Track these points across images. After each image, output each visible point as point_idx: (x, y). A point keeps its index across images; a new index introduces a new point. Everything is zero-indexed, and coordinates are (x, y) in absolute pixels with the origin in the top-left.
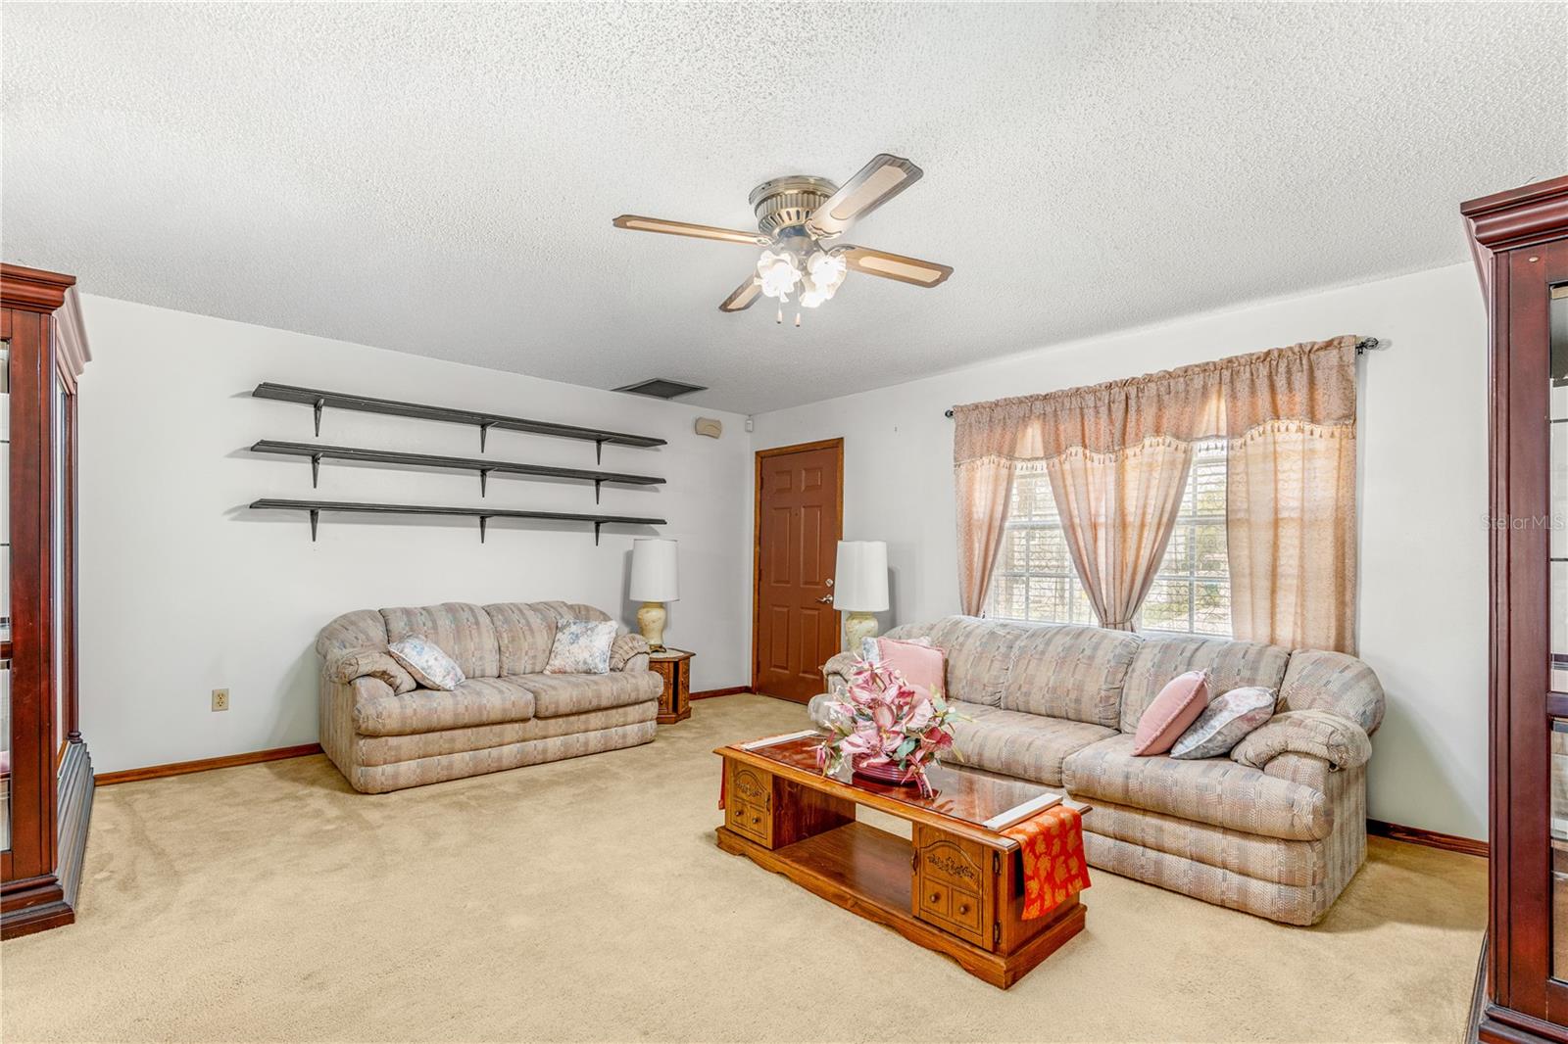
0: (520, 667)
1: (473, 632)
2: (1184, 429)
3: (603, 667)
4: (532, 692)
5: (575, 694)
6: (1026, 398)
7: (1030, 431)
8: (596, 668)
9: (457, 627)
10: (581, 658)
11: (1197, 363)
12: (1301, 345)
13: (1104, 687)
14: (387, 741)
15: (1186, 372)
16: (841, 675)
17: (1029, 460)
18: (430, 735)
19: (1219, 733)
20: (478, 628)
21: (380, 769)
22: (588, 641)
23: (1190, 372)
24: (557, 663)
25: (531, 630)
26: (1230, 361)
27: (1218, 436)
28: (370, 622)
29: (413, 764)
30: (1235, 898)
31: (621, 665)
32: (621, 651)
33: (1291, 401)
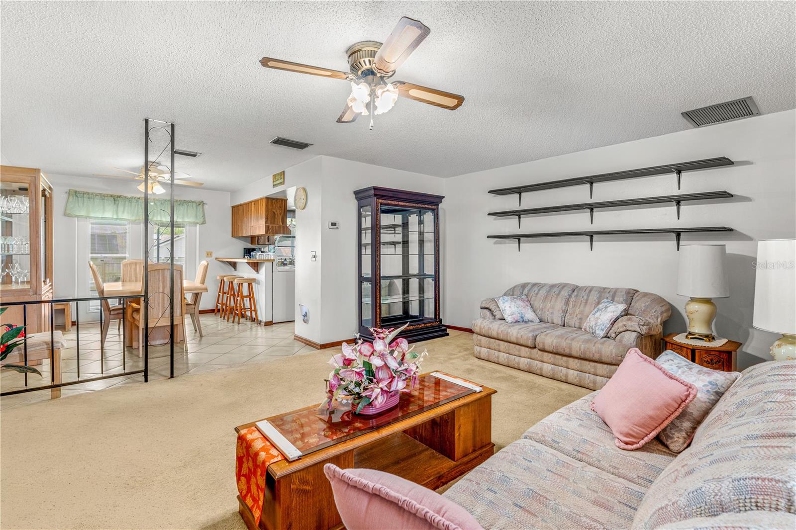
0: (572, 323)
3: (599, 333)
5: (555, 341)
9: (547, 295)
22: (599, 315)
25: (586, 303)
31: (613, 335)
32: (616, 326)
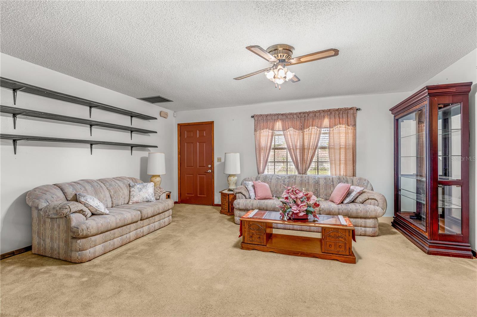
0: (120, 203)
1: (101, 190)
2: (319, 126)
3: (153, 199)
4: (139, 211)
5: (152, 209)
6: (277, 114)
7: (278, 123)
8: (151, 199)
9: (95, 189)
10: (145, 197)
11: (322, 109)
12: (345, 108)
13: (314, 189)
14: (91, 239)
15: (319, 111)
16: (242, 193)
17: (278, 131)
18: (106, 233)
19: (354, 197)
20: (102, 189)
21: (88, 251)
22: (146, 190)
23: (320, 112)
24: (135, 199)
25: (121, 188)
26: (330, 110)
27: (327, 128)
28: (55, 190)
29: (100, 246)
30: (364, 233)
31: (158, 198)
32: (157, 193)
33: (343, 121)
